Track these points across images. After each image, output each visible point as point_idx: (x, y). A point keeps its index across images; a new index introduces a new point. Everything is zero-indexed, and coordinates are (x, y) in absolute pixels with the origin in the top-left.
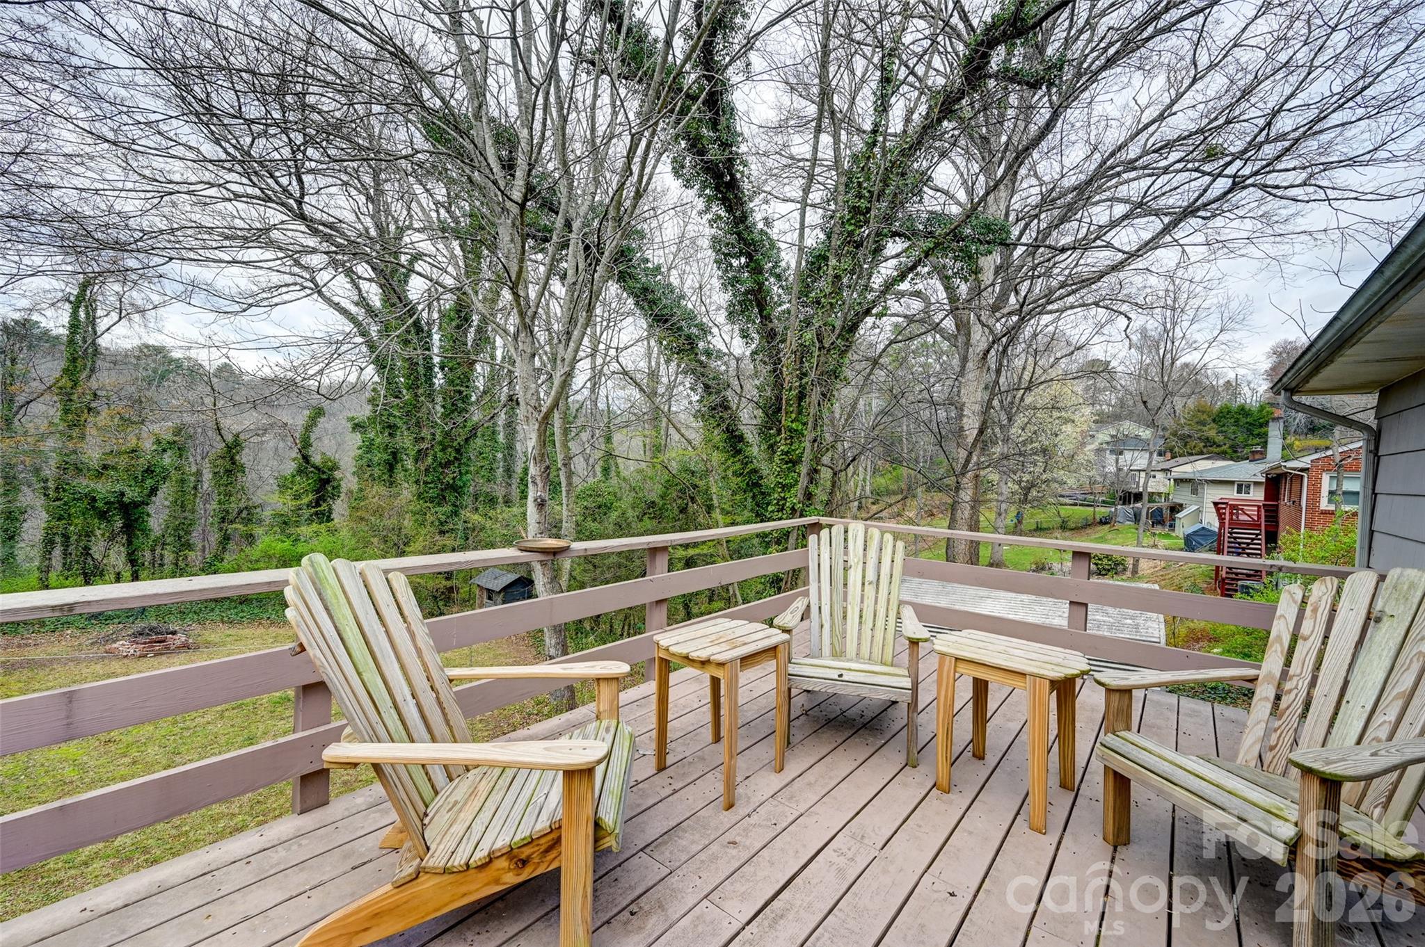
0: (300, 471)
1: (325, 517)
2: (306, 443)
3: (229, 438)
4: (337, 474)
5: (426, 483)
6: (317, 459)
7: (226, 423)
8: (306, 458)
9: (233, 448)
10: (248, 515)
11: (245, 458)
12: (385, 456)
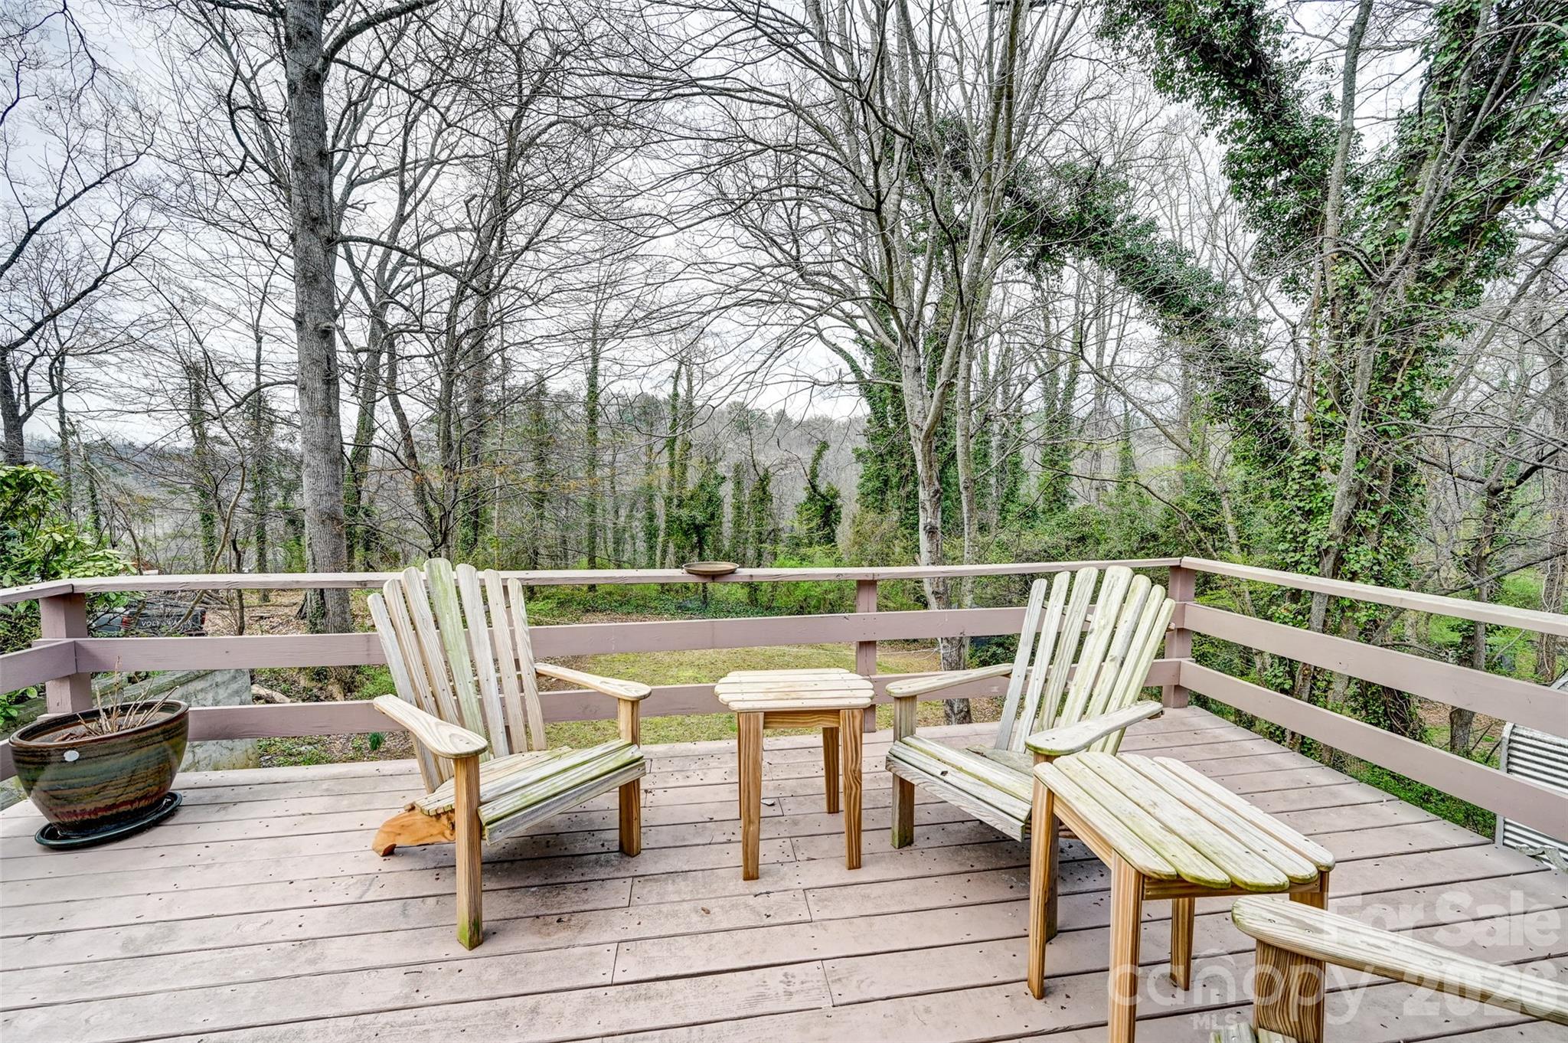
0: (811, 499)
1: (830, 539)
2: (814, 474)
3: (761, 473)
4: (839, 502)
5: (907, 509)
6: (823, 488)
7: (761, 458)
8: (814, 487)
9: (764, 480)
10: (775, 535)
11: (771, 488)
12: (878, 484)
